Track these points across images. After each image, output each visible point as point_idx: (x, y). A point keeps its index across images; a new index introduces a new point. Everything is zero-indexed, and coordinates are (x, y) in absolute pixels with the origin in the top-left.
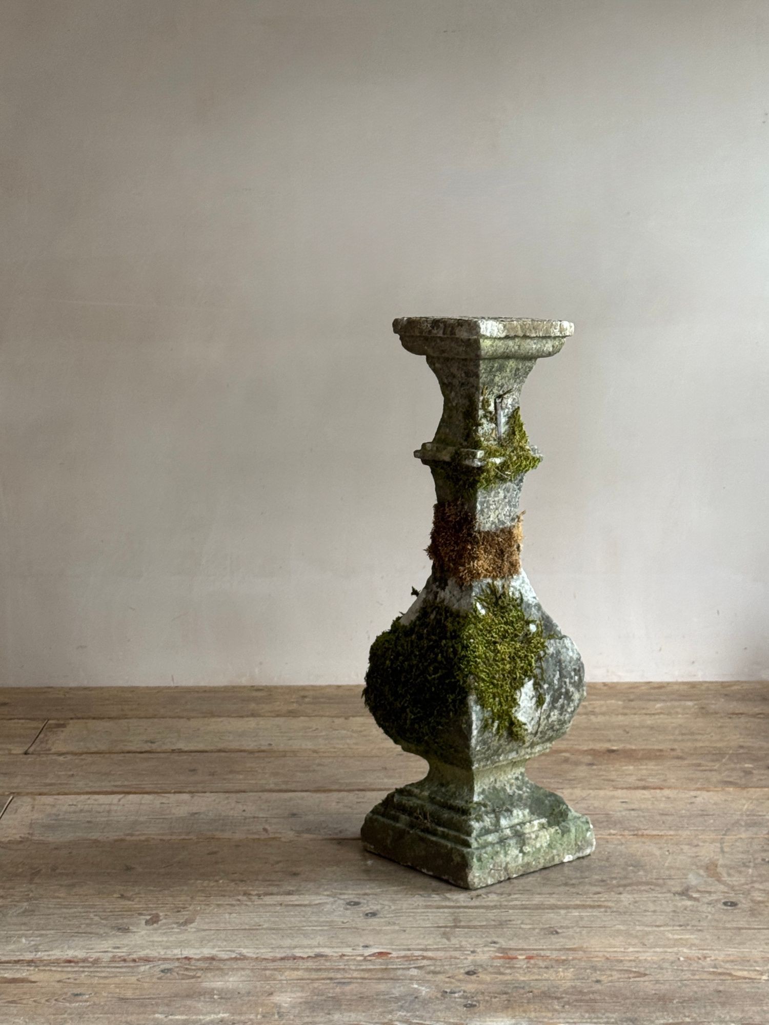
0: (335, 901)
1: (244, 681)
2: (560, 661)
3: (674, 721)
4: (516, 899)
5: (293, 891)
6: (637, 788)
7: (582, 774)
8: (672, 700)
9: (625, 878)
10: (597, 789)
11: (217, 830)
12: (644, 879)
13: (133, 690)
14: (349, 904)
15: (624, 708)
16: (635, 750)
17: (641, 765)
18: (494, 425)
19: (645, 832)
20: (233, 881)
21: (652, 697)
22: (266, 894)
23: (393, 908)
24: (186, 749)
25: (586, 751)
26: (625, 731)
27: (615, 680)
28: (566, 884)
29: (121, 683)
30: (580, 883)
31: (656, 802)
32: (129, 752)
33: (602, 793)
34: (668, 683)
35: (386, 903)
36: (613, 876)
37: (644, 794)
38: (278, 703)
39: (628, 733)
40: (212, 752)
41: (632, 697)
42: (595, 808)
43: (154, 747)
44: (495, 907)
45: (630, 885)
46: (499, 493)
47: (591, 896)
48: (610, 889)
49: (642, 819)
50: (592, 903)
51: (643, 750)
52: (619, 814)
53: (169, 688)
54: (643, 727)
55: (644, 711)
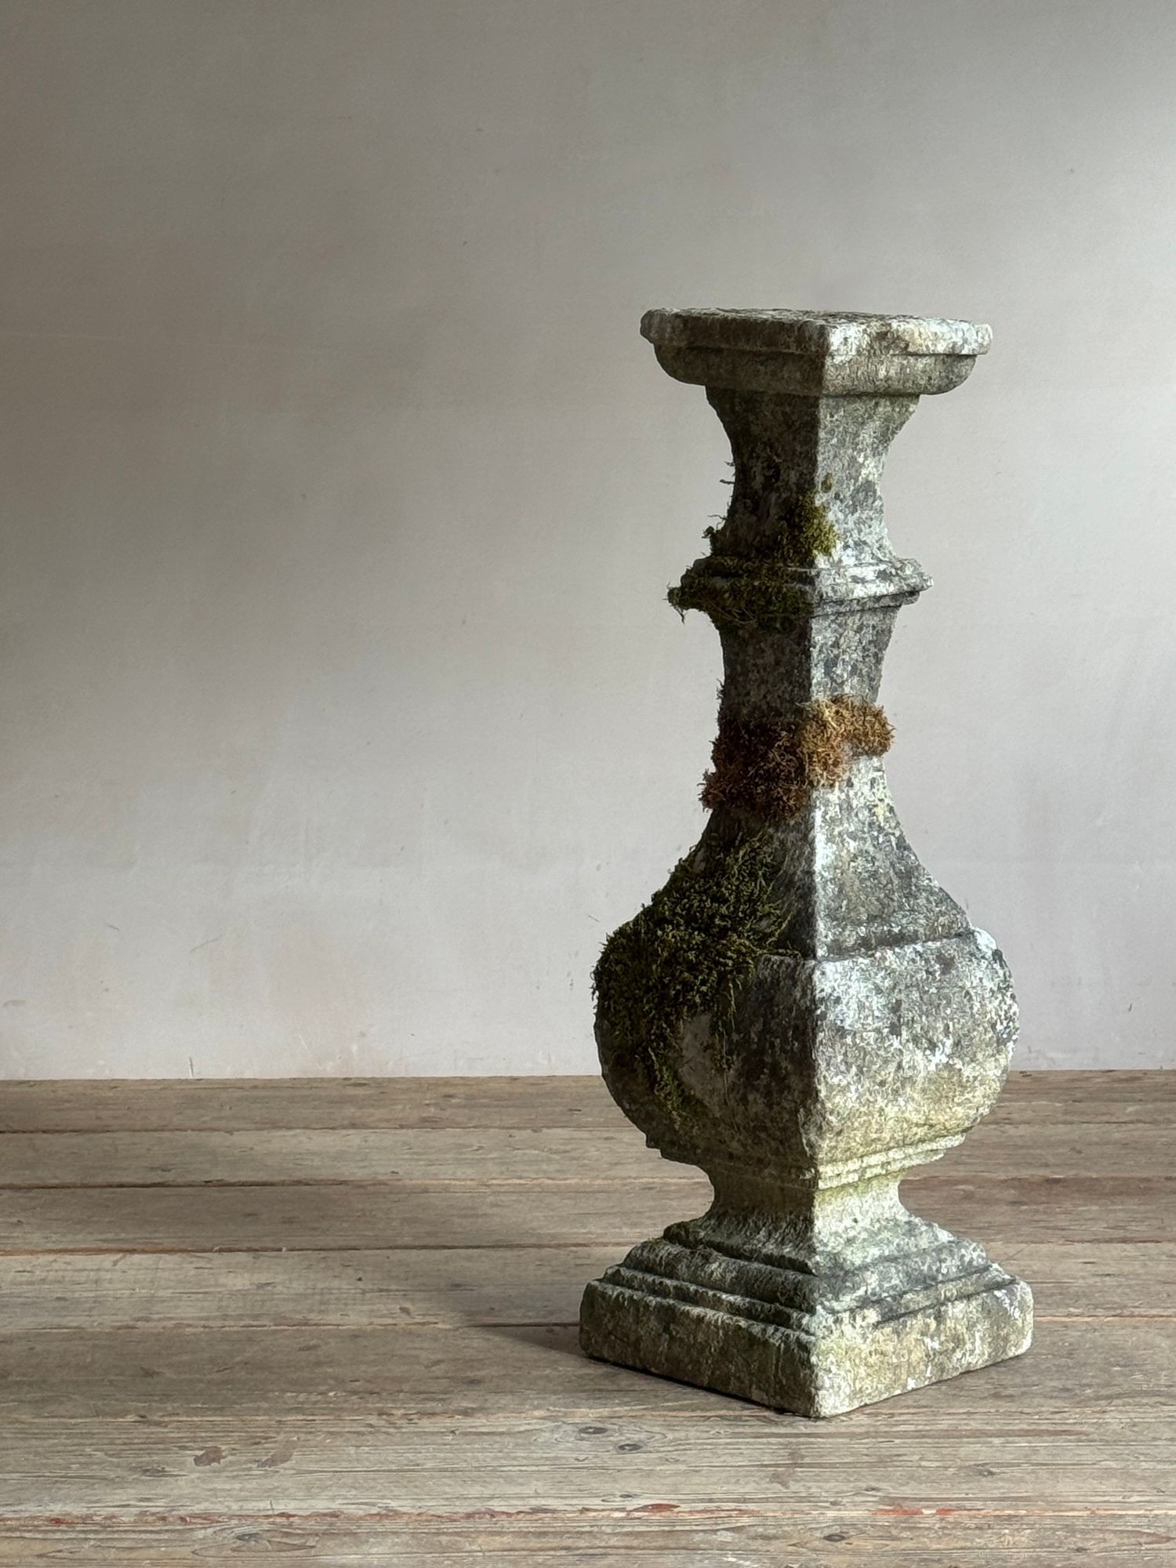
0: (558, 1427)
4: (905, 1422)
5: (472, 1409)
6: (1110, 1241)
7: (999, 1219)
8: (1156, 1100)
9: (1108, 1385)
10: (1032, 1242)
11: (310, 1311)
12: (1145, 1387)
13: (114, 1084)
14: (583, 1431)
15: (1066, 1113)
16: (1097, 1179)
17: (1113, 1203)
19: (1137, 1311)
21: (1116, 1096)
23: (670, 1438)
25: (1006, 1181)
26: (1073, 1149)
27: (1044, 1066)
28: (997, 1396)
29: (90, 1073)
30: (1023, 1393)
31: (1150, 1263)
32: (121, 1186)
33: (1044, 1248)
34: (1145, 1073)
35: (656, 1429)
36: (1084, 1381)
37: (1125, 1250)
39: (1080, 1152)
41: (1079, 1095)
42: (1035, 1272)
43: (169, 1177)
45: (1119, 1396)
47: (1049, 1417)
48: (1083, 1402)
49: (1127, 1290)
50: (1051, 1428)
51: (1112, 1179)
52: (1081, 1281)
53: (186, 1082)
54: (1107, 1143)
55: (1104, 1118)
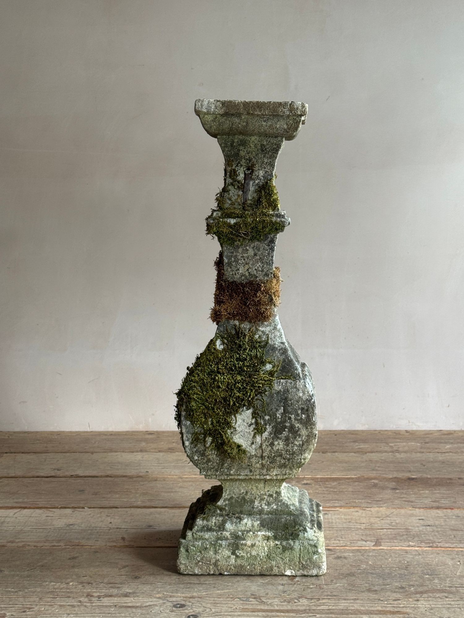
0: (164, 603)
1: (141, 428)
2: (286, 399)
3: (460, 457)
4: (324, 604)
5: (130, 593)
6: (432, 508)
7: (387, 496)
8: (458, 443)
9: (422, 585)
10: (399, 508)
11: (83, 538)
12: (439, 587)
13: (59, 433)
14: (175, 606)
15: (421, 448)
16: (430, 478)
17: (435, 490)
18: (241, 193)
19: (439, 545)
20: (82, 583)
21: (443, 441)
22: (106, 596)
23: (213, 610)
24: (82, 475)
25: (392, 478)
26: (422, 464)
27: (415, 428)
28: (369, 590)
29: (51, 429)
30: (382, 589)
31: (447, 520)
32: (38, 477)
33: (403, 511)
34: (455, 431)
35: (209, 605)
36: (411, 583)
37: (438, 513)
38: (163, 443)
39: (424, 466)
40: (101, 477)
41: (427, 440)
42: (397, 523)
43: (59, 473)
44: (305, 611)
45: (426, 592)
46: (248, 250)
47: (392, 602)
48: (408, 595)
49: (436, 534)
50: (392, 609)
51: (436, 478)
52: (417, 528)
53: (87, 432)
54: (436, 462)
55: (437, 451)
